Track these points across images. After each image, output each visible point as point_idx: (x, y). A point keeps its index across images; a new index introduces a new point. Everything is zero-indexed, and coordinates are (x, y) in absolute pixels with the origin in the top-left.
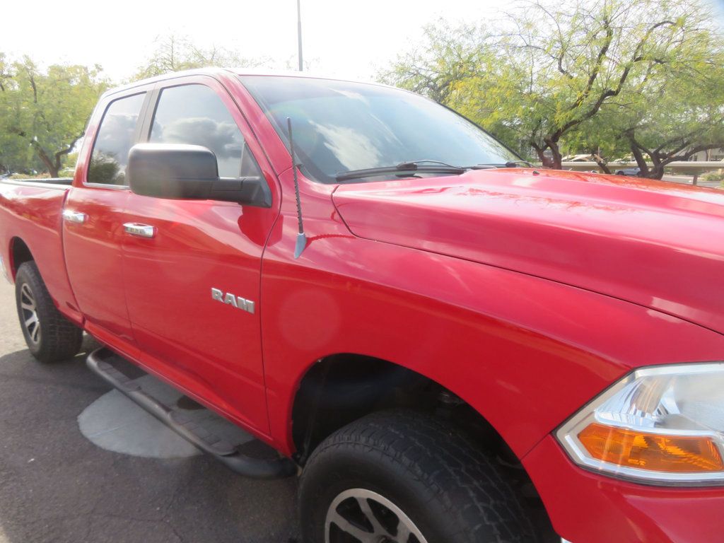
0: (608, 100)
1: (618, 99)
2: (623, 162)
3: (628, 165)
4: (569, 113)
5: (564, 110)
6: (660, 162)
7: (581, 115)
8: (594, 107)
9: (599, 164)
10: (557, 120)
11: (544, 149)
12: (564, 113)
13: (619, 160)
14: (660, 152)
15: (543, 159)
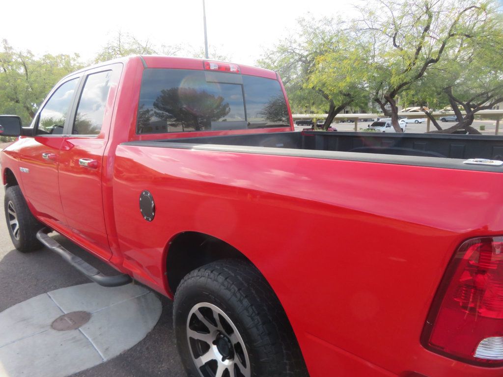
0: (430, 66)
1: (438, 65)
4: (402, 76)
5: (397, 74)
6: (471, 110)
7: (410, 78)
8: (420, 71)
9: (426, 113)
10: (392, 82)
11: (385, 104)
12: (397, 76)
13: (441, 110)
14: (471, 103)
15: (385, 111)
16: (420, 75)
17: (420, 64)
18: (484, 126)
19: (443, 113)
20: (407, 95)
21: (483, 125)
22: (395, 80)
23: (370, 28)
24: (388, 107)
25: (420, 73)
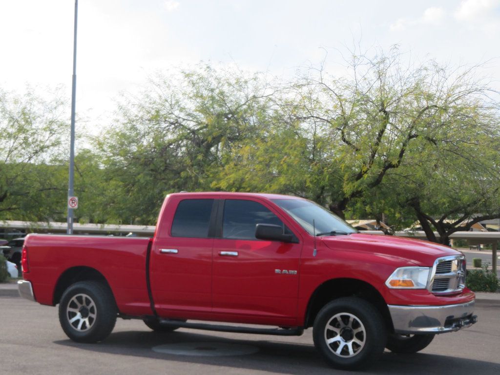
0: (389, 170)
1: (399, 170)
2: (411, 232)
3: (416, 235)
4: (357, 183)
5: (351, 180)
6: (444, 232)
7: (366, 186)
10: (345, 189)
12: (350, 183)
13: (408, 229)
14: (445, 221)
16: (377, 182)
17: (376, 170)
18: (480, 260)
19: (411, 234)
21: (478, 258)
22: (348, 188)
25: (378, 180)
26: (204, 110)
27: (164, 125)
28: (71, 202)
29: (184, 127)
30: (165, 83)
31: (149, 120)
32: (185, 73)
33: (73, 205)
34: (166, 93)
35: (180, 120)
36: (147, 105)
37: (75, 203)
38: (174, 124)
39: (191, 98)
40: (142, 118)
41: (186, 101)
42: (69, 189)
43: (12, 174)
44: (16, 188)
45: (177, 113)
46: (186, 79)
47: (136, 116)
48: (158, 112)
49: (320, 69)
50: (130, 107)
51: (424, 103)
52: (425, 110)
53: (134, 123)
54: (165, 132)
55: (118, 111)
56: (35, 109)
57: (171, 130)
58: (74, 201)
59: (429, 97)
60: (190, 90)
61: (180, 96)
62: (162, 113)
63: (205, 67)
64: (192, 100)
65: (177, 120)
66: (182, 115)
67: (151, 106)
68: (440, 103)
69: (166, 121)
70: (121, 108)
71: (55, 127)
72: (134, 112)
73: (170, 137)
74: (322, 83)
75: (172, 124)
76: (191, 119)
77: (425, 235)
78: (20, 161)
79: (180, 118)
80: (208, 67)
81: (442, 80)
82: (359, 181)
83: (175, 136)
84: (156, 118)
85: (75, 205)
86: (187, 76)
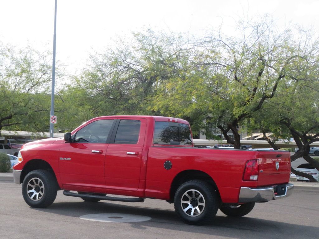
1: (273, 99)
5: (239, 106)
6: (307, 141)
7: (250, 110)
8: (258, 104)
9: (269, 142)
10: (234, 112)
11: (227, 131)
12: (238, 109)
14: (307, 135)
15: (227, 137)
16: (258, 107)
17: (257, 99)
19: (287, 143)
20: (249, 122)
22: (237, 112)
23: (214, 63)
24: (230, 133)
25: (258, 106)
26: (147, 58)
27: (120, 68)
28: (52, 119)
29: (134, 70)
30: (121, 40)
31: (110, 65)
32: (134, 34)
33: (54, 121)
34: (122, 47)
35: (131, 66)
36: (110, 55)
37: (55, 120)
38: (127, 68)
39: (138, 50)
40: (105, 64)
41: (135, 52)
42: (51, 111)
43: (16, 100)
44: (18, 110)
45: (129, 60)
46: (135, 37)
47: (102, 62)
48: (116, 59)
49: (218, 31)
50: (97, 56)
51: (290, 54)
52: (291, 58)
53: (100, 67)
54: (120, 73)
55: (89, 59)
56: (32, 57)
57: (125, 72)
58: (54, 119)
59: (292, 50)
60: (137, 45)
61: (131, 49)
62: (119, 60)
63: (147, 29)
64: (139, 52)
65: (128, 65)
66: (132, 62)
67: (112, 55)
68: (302, 54)
69: (121, 65)
70: (91, 57)
71: (45, 69)
72: (101, 59)
73: (124, 76)
74: (220, 40)
75: (125, 67)
76: (138, 64)
77: (296, 144)
78: (23, 92)
79: (130, 63)
80: (149, 30)
81: (309, 38)
82: (245, 107)
83: (127, 76)
84: (115, 63)
85: (55, 121)
86: (136, 35)
